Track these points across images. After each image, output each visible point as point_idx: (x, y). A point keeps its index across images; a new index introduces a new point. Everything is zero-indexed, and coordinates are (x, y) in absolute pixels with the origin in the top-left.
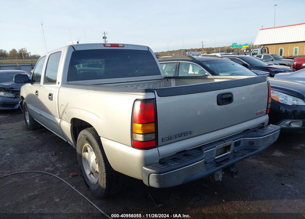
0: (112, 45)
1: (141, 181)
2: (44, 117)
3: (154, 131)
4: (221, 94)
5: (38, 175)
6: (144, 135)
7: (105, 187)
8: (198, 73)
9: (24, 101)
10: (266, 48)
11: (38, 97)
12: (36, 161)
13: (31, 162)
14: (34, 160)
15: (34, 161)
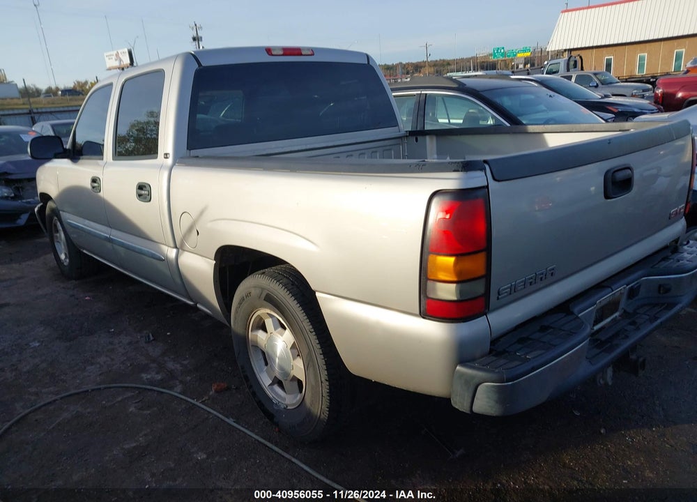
0: (288, 51)
1: (444, 402)
2: (122, 245)
3: (482, 272)
4: (612, 171)
5: (129, 394)
6: (460, 285)
7: (325, 416)
8: (461, 121)
9: (50, 204)
10: (578, 58)
11: (101, 194)
12: (112, 357)
13: (102, 359)
14: (107, 356)
15: (109, 359)
